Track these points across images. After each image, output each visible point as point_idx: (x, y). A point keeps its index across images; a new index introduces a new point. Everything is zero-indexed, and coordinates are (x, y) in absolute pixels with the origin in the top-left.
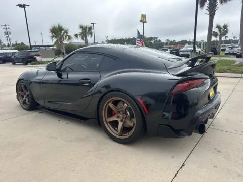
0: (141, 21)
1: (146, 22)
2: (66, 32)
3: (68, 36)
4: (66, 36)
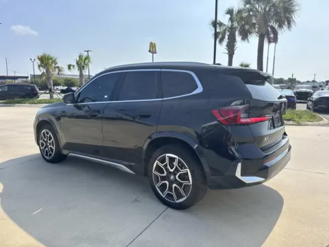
0: (149, 51)
1: (156, 53)
2: (55, 62)
4: (55, 68)
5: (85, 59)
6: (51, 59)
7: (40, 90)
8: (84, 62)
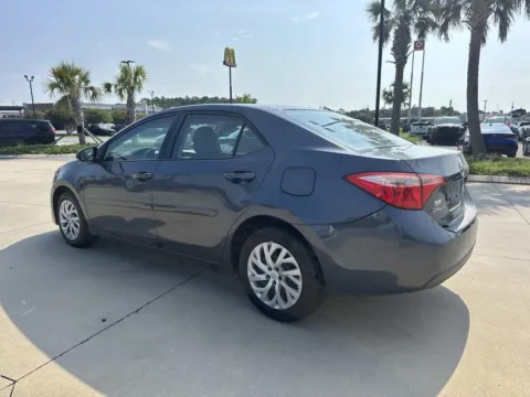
0: (225, 63)
1: (235, 66)
2: (85, 79)
4: (86, 90)
5: (137, 74)
6: (78, 72)
7: (57, 129)
8: (135, 80)
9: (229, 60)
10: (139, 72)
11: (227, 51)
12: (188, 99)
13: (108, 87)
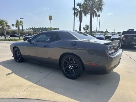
0: (49, 19)
1: (52, 20)
2: (6, 23)
3: (8, 25)
5: (20, 22)
8: (20, 24)
9: (51, 18)
10: (21, 22)
11: (50, 16)
12: (41, 28)
13: (13, 25)
